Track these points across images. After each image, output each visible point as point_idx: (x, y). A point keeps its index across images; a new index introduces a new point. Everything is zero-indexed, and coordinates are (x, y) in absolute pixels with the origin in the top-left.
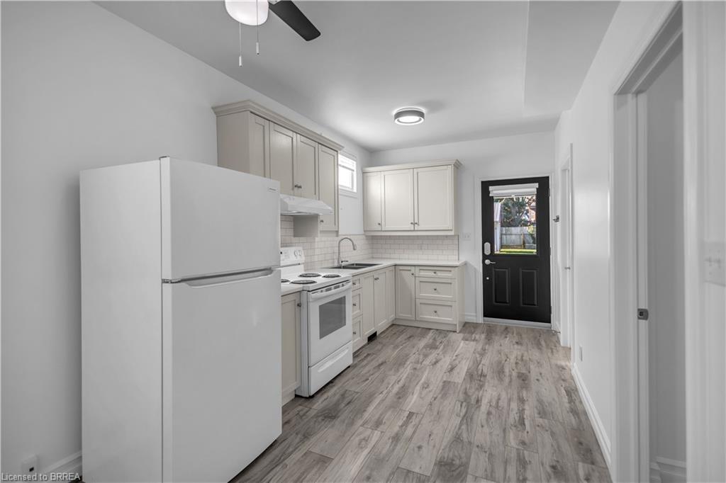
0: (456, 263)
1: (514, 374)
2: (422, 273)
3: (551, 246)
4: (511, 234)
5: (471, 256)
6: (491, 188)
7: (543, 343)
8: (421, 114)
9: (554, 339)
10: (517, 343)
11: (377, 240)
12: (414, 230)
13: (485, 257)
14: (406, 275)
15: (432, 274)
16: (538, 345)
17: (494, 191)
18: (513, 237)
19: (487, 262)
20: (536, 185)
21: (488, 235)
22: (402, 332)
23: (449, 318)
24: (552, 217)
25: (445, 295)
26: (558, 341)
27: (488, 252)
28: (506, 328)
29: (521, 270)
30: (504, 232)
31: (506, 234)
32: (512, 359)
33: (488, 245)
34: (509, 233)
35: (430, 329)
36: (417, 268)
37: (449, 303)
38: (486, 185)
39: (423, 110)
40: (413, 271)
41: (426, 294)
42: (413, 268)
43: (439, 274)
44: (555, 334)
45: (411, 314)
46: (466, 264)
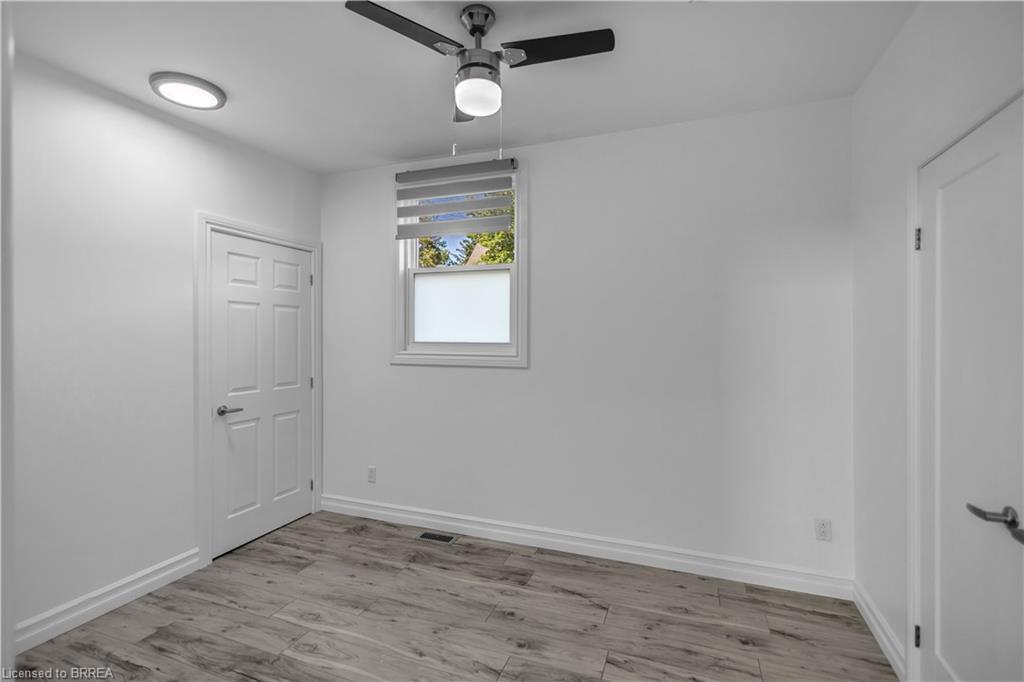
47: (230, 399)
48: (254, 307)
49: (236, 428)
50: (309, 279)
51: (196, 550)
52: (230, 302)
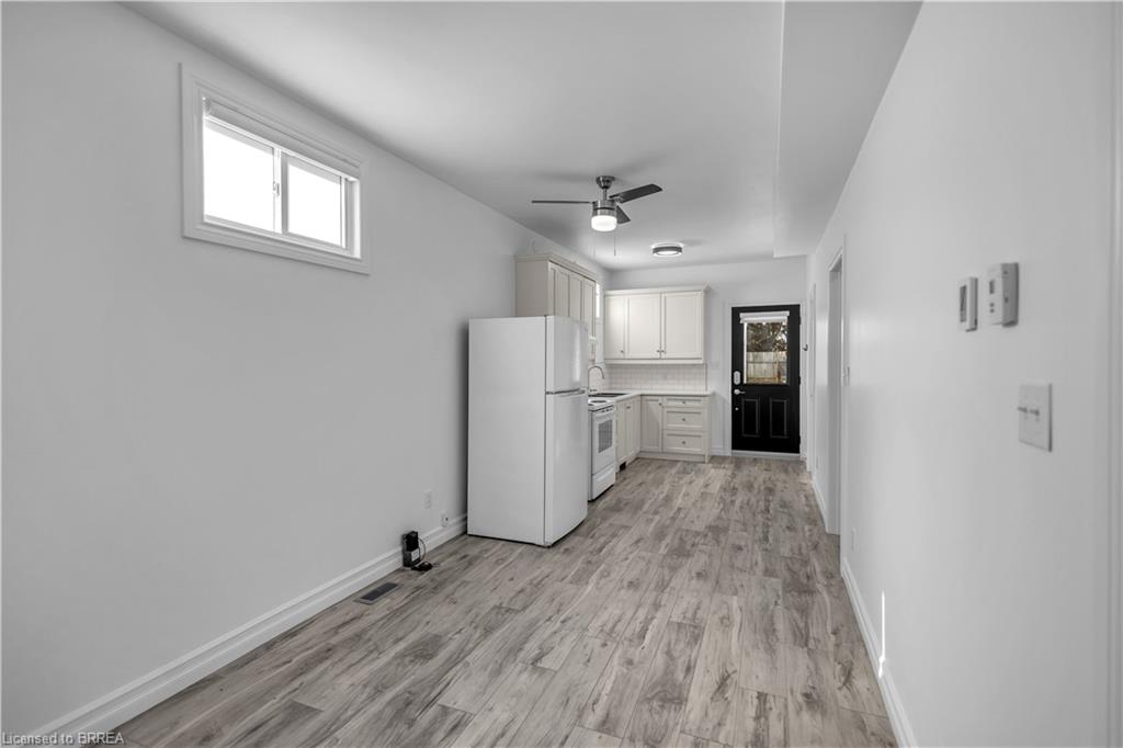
0: (705, 393)
1: (762, 488)
2: (671, 403)
3: (801, 375)
4: (761, 363)
5: (719, 386)
6: (742, 315)
7: (790, 469)
8: (679, 249)
9: (802, 467)
10: (766, 470)
11: (614, 369)
12: (660, 359)
13: (734, 387)
14: (653, 405)
15: (681, 403)
16: (786, 471)
17: (746, 319)
18: (764, 366)
19: (737, 392)
20: (788, 313)
21: (737, 364)
22: (649, 464)
23: (696, 448)
24: (802, 346)
25: (695, 425)
26: (805, 468)
27: (737, 382)
28: (755, 459)
29: (771, 401)
30: (751, 359)
31: (753, 362)
32: (761, 479)
33: (737, 374)
34: (758, 360)
35: (677, 461)
36: (665, 398)
37: (698, 434)
38: (736, 312)
39: (681, 245)
40: (660, 401)
41: (675, 424)
42: (660, 398)
43: (688, 404)
44: (802, 463)
45: (658, 445)
46: (714, 394)
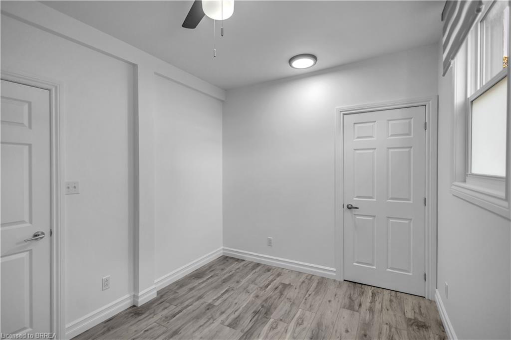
47: (355, 202)
48: (371, 151)
49: (358, 217)
50: (424, 125)
51: (335, 270)
52: (355, 150)
